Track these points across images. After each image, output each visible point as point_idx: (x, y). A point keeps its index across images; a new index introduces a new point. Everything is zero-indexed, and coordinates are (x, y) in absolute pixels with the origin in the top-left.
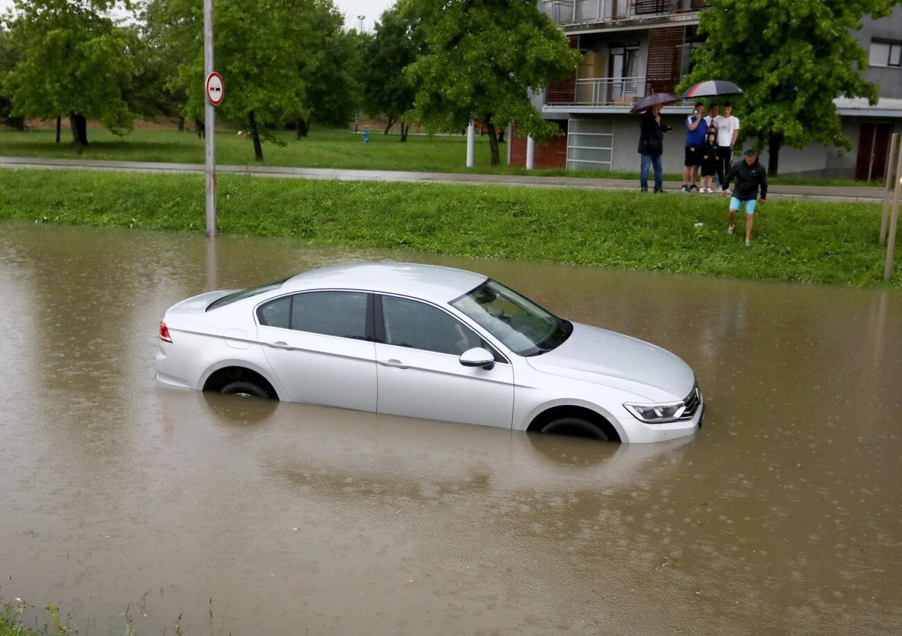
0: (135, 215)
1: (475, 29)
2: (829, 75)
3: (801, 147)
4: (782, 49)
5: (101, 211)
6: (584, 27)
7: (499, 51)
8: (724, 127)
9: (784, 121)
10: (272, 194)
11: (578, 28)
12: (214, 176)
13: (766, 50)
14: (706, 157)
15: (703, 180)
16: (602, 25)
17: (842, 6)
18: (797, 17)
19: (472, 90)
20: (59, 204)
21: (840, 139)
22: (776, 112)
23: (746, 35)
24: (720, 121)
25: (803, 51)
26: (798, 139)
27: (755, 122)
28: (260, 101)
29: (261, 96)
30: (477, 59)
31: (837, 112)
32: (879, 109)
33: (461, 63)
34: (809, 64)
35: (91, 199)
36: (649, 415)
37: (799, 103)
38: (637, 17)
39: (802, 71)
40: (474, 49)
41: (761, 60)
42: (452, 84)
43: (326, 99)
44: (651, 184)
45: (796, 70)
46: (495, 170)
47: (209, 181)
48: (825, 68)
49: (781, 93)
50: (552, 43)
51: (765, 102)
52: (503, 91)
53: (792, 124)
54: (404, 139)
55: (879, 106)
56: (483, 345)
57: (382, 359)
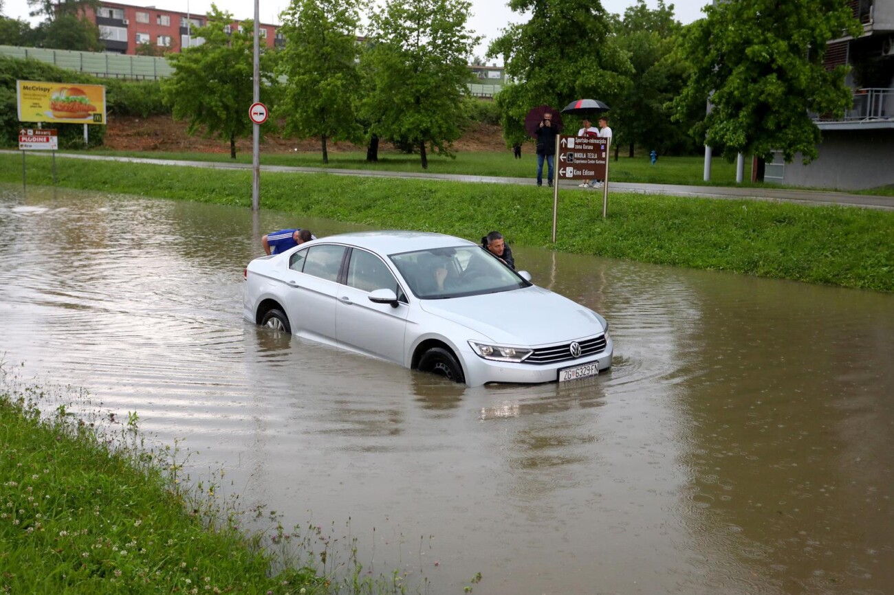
56: (397, 288)
57: (340, 296)
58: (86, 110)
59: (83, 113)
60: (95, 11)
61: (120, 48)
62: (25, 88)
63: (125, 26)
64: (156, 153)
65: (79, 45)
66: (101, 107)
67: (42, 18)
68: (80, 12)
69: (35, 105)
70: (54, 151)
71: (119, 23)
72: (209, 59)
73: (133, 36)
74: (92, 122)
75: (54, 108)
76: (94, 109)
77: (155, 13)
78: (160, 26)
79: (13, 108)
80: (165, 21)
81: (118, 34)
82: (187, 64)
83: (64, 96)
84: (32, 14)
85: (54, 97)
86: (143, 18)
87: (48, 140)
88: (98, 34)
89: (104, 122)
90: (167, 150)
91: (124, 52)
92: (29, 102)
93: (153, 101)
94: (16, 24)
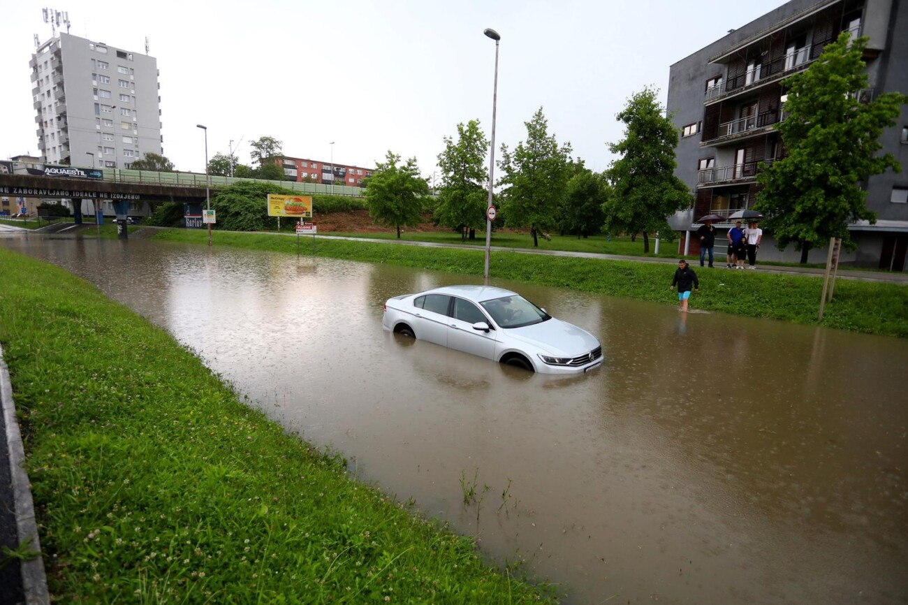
0: (461, 267)
1: (637, 185)
2: (836, 207)
3: (819, 247)
4: (807, 193)
5: (449, 265)
6: (715, 184)
7: (649, 196)
8: (753, 234)
9: (807, 232)
10: (520, 261)
11: (712, 184)
12: (489, 251)
13: (798, 193)
14: (740, 250)
15: (738, 262)
16: (725, 183)
17: (849, 168)
18: (814, 175)
19: (633, 215)
20: (435, 261)
21: (847, 243)
22: (802, 227)
23: (784, 186)
24: (752, 231)
25: (818, 194)
26: (817, 242)
27: (788, 232)
28: (535, 220)
29: (536, 218)
30: (637, 200)
31: (848, 228)
32: (877, 227)
33: (627, 202)
34: (821, 201)
35: (448, 260)
36: (550, 361)
37: (816, 222)
38: (744, 178)
39: (816, 205)
40: (635, 195)
41: (795, 198)
42: (623, 212)
43: (593, 221)
44: (706, 263)
45: (814, 204)
46: (646, 254)
47: (487, 253)
48: (833, 203)
49: (807, 216)
50: (678, 192)
51: (796, 222)
52: (651, 215)
53: (811, 234)
54: (633, 240)
55: (876, 225)
56: (488, 322)
57: (450, 324)
58: (302, 210)
59: (300, 212)
60: (283, 161)
61: (293, 179)
62: (272, 198)
63: (296, 169)
64: (324, 233)
65: (277, 178)
66: (310, 209)
67: (258, 164)
68: (276, 162)
69: (276, 207)
70: (314, 234)
71: (293, 167)
72: (390, 181)
73: (300, 174)
74: (305, 216)
75: (286, 209)
76: (306, 210)
77: (311, 162)
78: (312, 169)
79: (265, 209)
80: (314, 166)
81: (294, 173)
82: (379, 184)
83: (291, 202)
84: (253, 163)
85: (286, 203)
86: (305, 165)
87: (311, 228)
88: (284, 172)
89: (311, 216)
90: (341, 231)
91: (295, 181)
92: (273, 206)
93: (331, 205)
94: (245, 167)
